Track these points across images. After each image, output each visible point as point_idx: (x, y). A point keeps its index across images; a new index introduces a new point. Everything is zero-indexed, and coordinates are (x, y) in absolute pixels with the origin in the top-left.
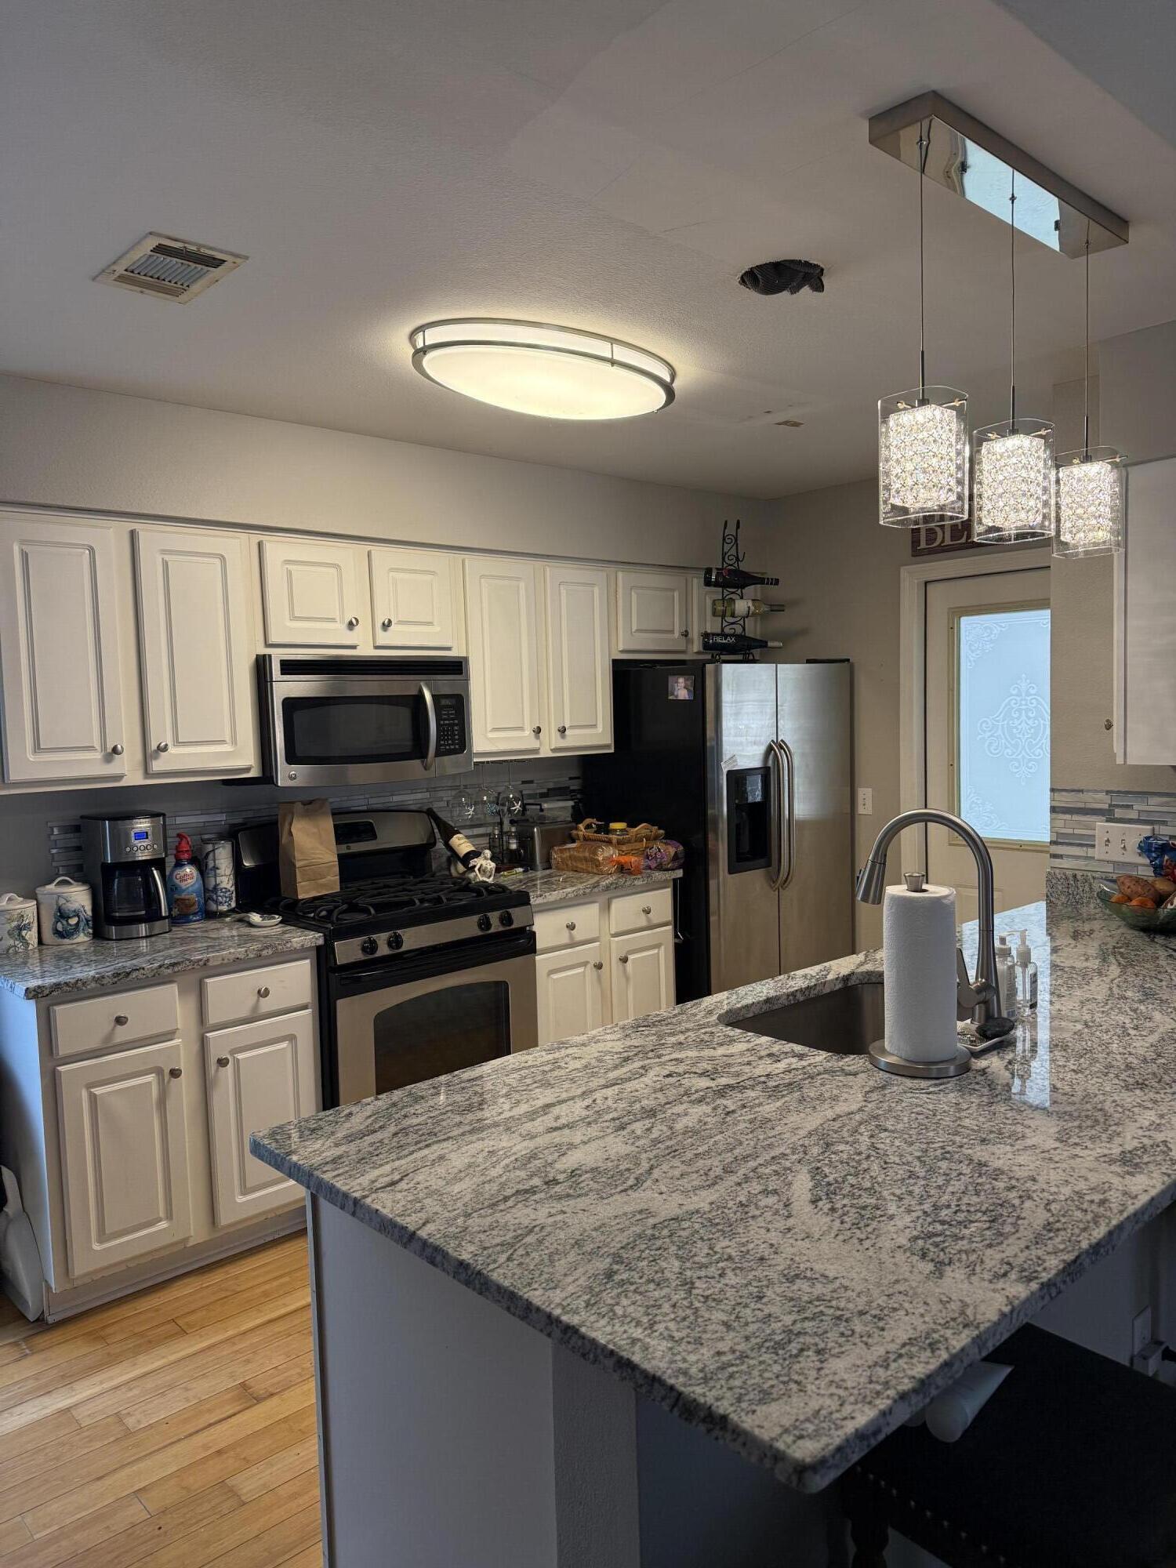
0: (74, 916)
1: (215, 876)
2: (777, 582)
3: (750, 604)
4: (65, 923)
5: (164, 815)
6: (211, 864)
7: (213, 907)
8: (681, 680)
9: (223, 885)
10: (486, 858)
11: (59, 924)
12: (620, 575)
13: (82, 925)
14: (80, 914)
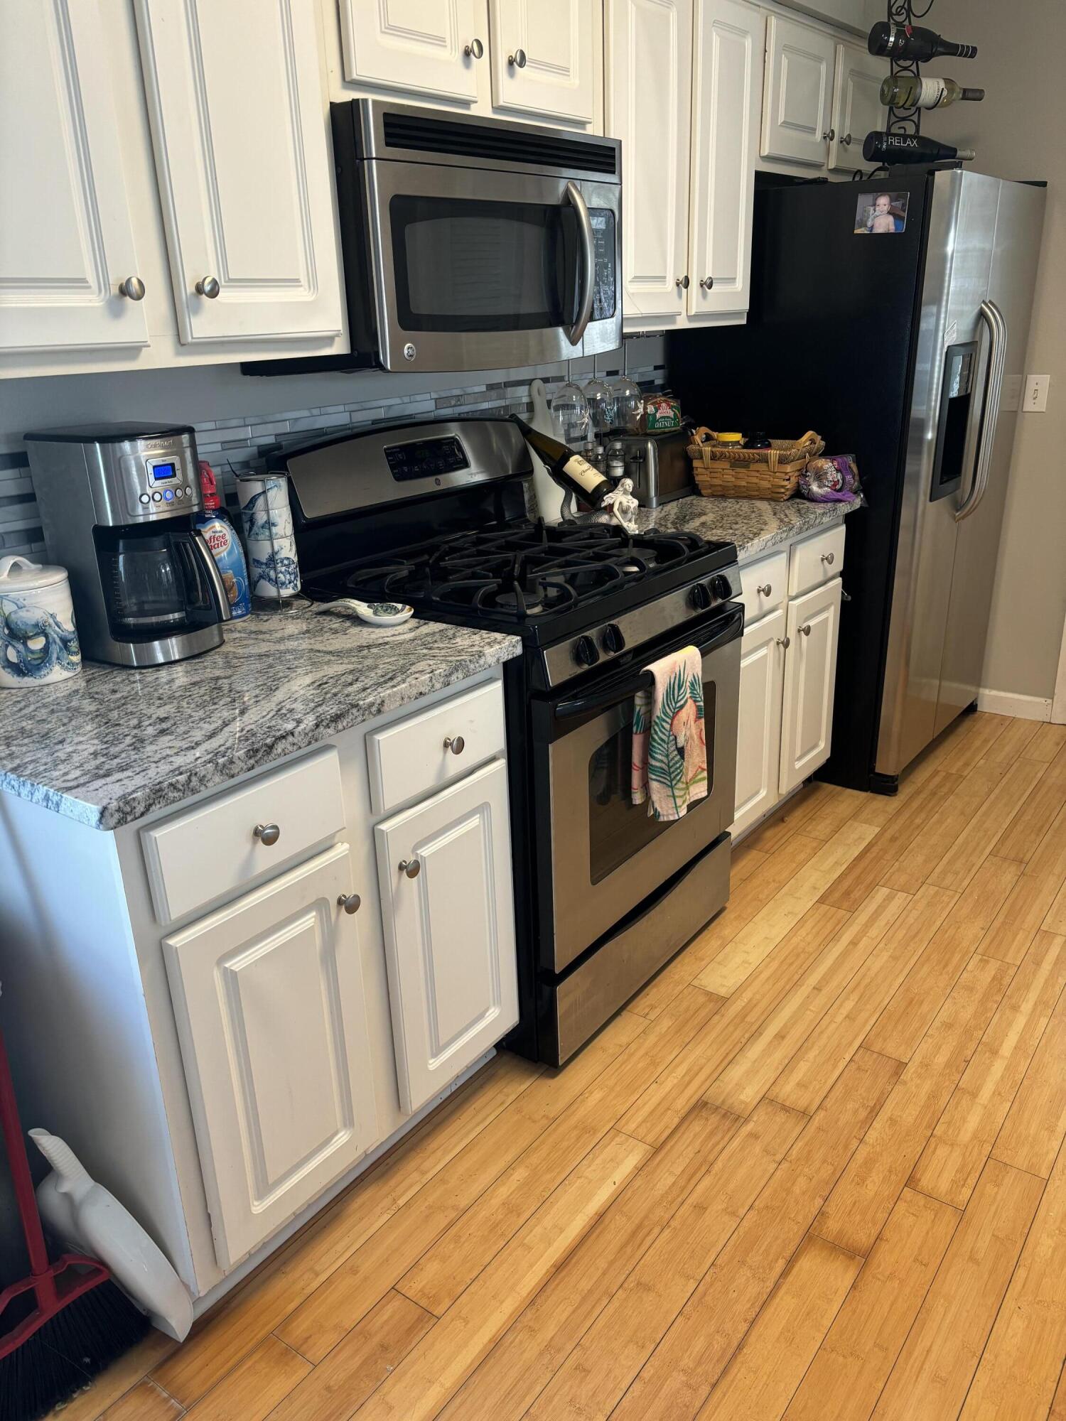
0: (37, 635)
1: (271, 538)
2: (971, 52)
3: (942, 85)
4: (20, 647)
5: (191, 431)
6: (261, 518)
7: (269, 591)
8: (883, 201)
9: (283, 554)
10: (625, 492)
11: (10, 649)
12: (773, 21)
13: (55, 650)
14: (49, 630)
